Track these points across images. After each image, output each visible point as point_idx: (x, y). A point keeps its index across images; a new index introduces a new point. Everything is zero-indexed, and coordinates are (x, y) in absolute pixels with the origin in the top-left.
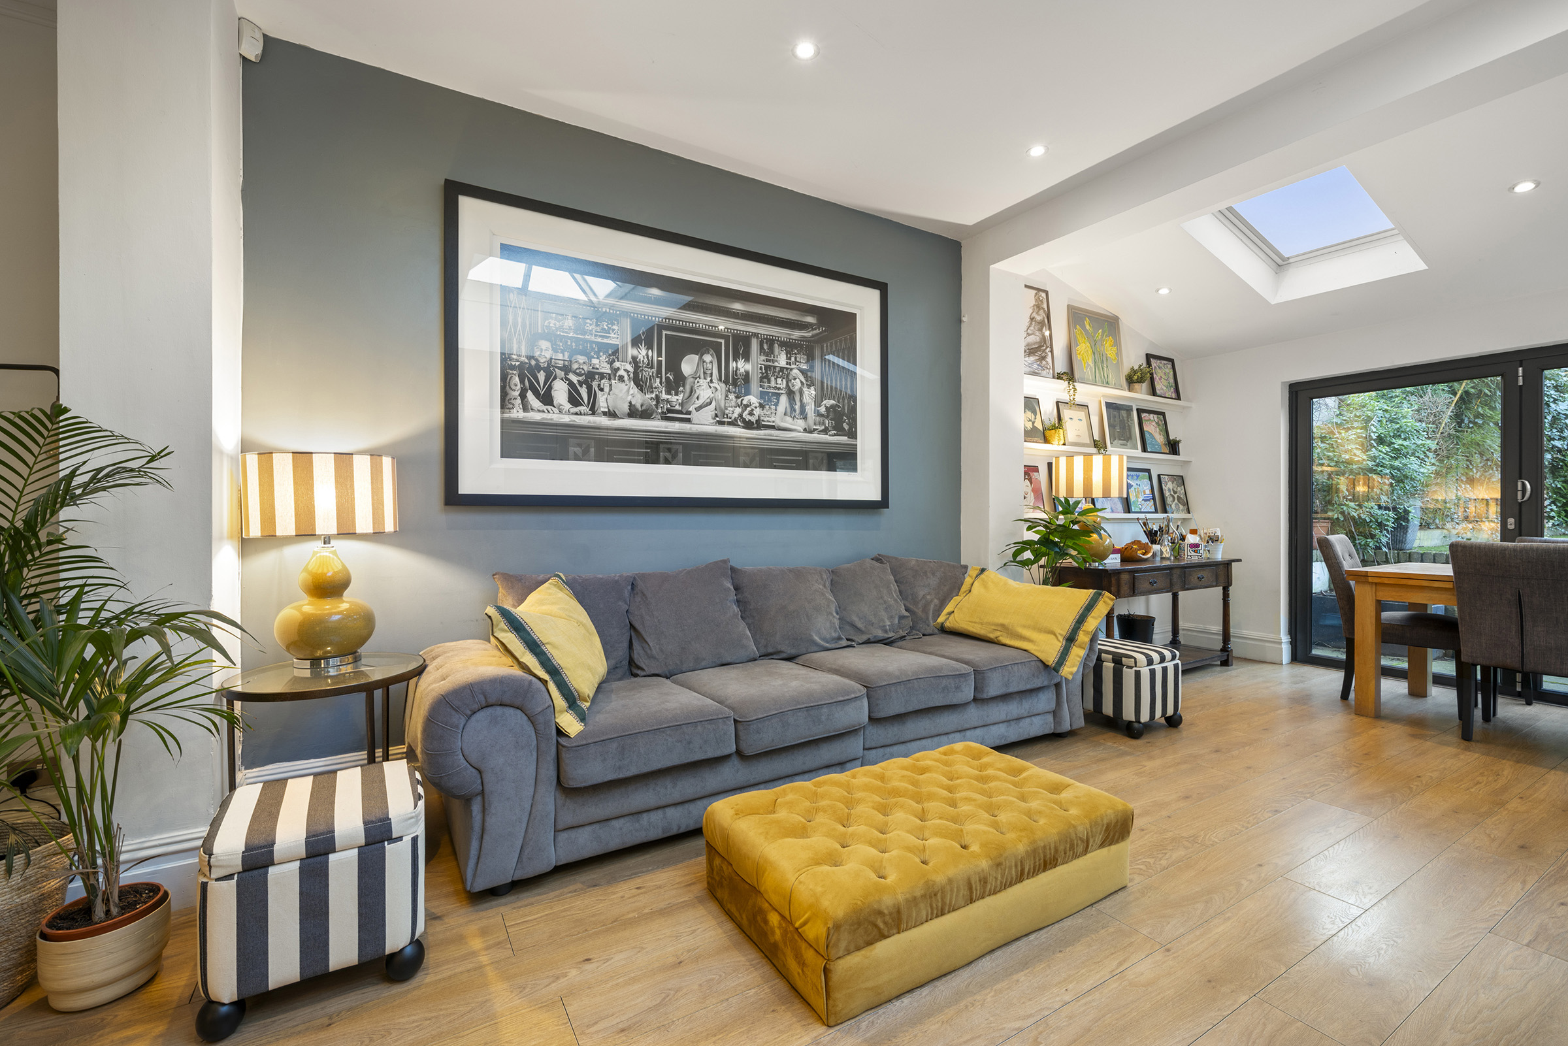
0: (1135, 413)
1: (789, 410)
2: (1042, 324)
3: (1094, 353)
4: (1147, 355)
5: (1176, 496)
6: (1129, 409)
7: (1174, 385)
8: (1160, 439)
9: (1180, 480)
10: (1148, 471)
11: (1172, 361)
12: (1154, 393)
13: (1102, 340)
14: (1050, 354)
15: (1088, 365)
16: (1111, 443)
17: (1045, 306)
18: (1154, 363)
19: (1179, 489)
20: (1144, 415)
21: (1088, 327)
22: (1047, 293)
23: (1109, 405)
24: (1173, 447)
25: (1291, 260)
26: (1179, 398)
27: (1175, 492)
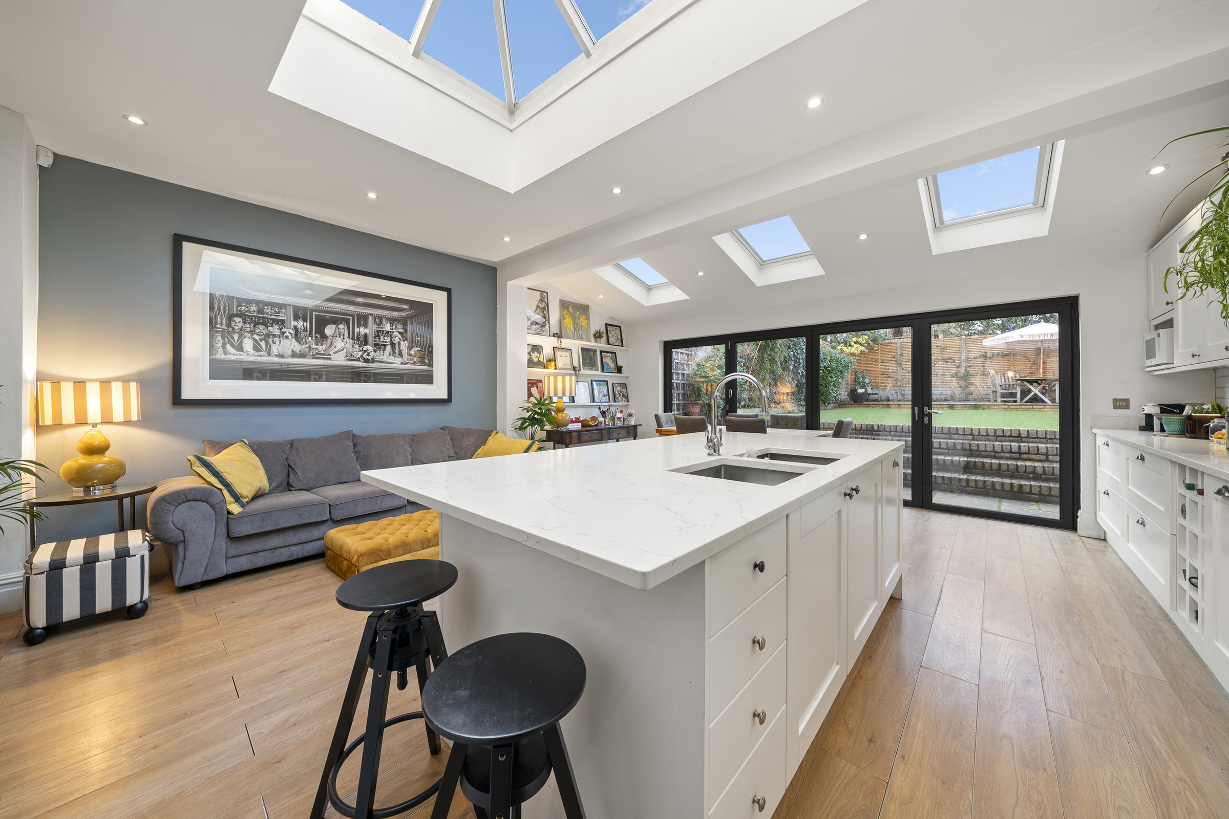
0: (598, 353)
1: (392, 353)
2: (544, 309)
3: (574, 324)
4: (606, 324)
5: (621, 394)
6: (595, 351)
7: (620, 339)
8: (612, 365)
9: (625, 386)
10: (607, 381)
11: (620, 327)
12: (609, 343)
13: (579, 317)
14: (548, 324)
15: (570, 329)
16: (583, 368)
17: (546, 300)
18: (609, 328)
19: (623, 390)
20: (603, 354)
21: (571, 310)
22: (547, 293)
23: (582, 349)
24: (619, 370)
25: (652, 287)
26: (623, 346)
27: (621, 392)
